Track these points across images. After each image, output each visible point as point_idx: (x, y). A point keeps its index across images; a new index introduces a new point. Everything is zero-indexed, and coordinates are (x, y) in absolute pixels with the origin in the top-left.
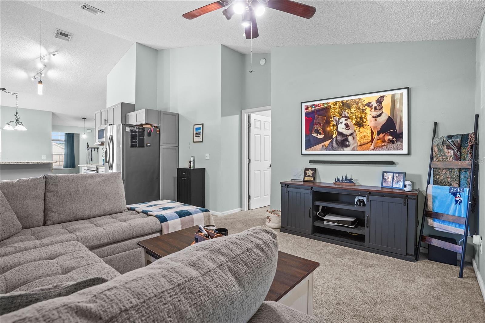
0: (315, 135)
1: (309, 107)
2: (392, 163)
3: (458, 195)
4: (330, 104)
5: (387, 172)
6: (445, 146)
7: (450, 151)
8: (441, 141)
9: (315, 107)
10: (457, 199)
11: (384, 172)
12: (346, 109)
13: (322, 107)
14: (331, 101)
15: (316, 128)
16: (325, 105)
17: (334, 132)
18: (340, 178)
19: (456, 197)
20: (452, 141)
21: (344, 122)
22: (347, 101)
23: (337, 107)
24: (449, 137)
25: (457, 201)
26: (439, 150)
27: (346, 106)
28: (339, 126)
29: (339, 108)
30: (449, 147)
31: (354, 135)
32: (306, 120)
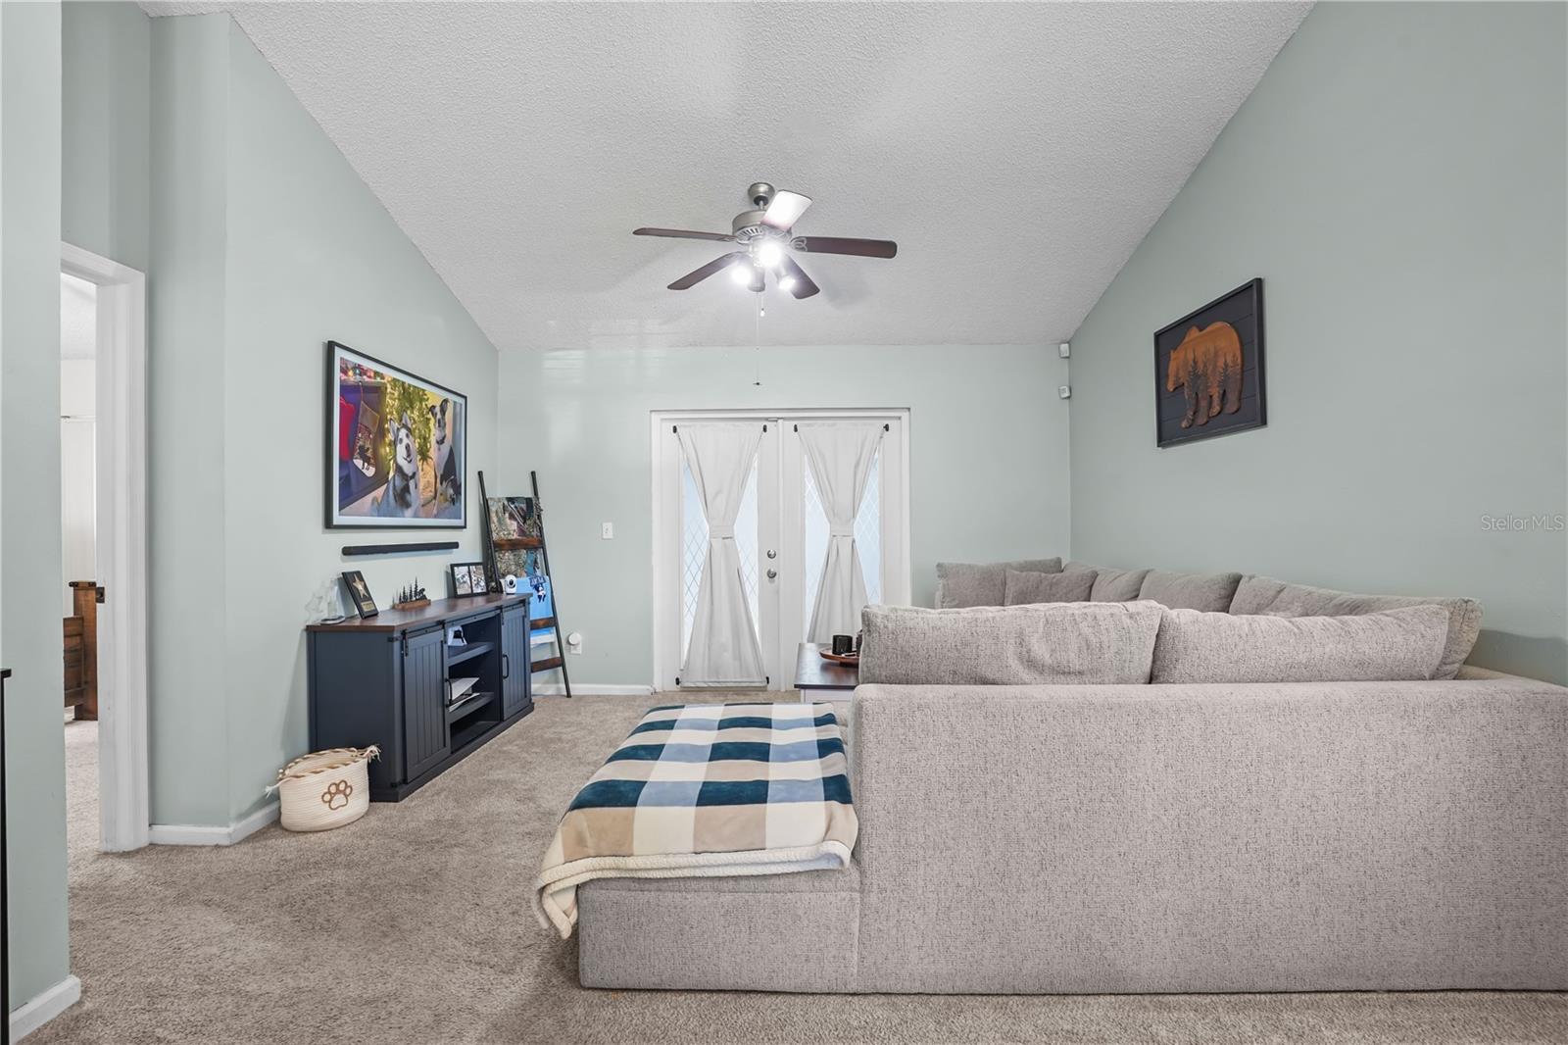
0: (358, 463)
1: (349, 367)
2: (455, 545)
3: (541, 588)
4: (385, 381)
5: (458, 565)
6: (507, 515)
7: (513, 522)
8: (501, 505)
9: (360, 375)
10: (540, 593)
11: (453, 566)
12: (408, 408)
13: (373, 380)
14: (390, 374)
15: (361, 443)
16: (379, 379)
17: (392, 462)
18: (408, 591)
19: (538, 591)
20: (516, 507)
21: (406, 441)
22: (410, 385)
23: (396, 394)
24: (511, 500)
25: (540, 597)
26: (499, 520)
27: (409, 397)
28: (399, 446)
29: (399, 399)
30: (512, 517)
31: (417, 476)
32: (341, 404)
